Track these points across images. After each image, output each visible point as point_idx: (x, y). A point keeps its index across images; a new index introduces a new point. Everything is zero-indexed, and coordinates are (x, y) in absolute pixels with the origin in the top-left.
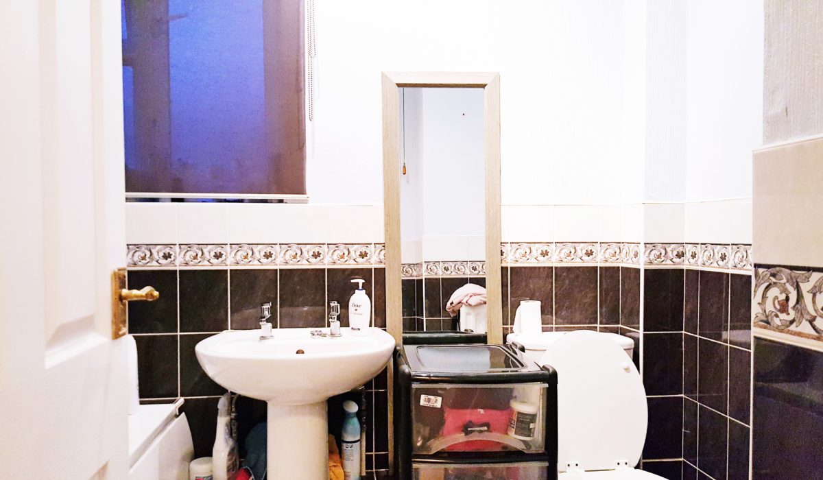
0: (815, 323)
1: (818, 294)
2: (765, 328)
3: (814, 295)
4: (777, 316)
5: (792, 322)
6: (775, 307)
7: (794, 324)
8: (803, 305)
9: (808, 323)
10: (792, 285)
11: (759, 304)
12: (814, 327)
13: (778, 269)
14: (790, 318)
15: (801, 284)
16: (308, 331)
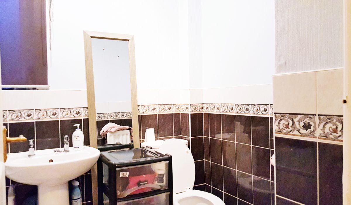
0: (300, 131)
1: (301, 122)
2: (280, 134)
3: (299, 122)
4: (284, 129)
5: (291, 131)
6: (284, 127)
7: (292, 132)
8: (295, 126)
9: (297, 131)
10: (290, 119)
11: (277, 126)
12: (299, 132)
13: (284, 114)
14: (290, 130)
15: (294, 119)
16: (52, 150)
